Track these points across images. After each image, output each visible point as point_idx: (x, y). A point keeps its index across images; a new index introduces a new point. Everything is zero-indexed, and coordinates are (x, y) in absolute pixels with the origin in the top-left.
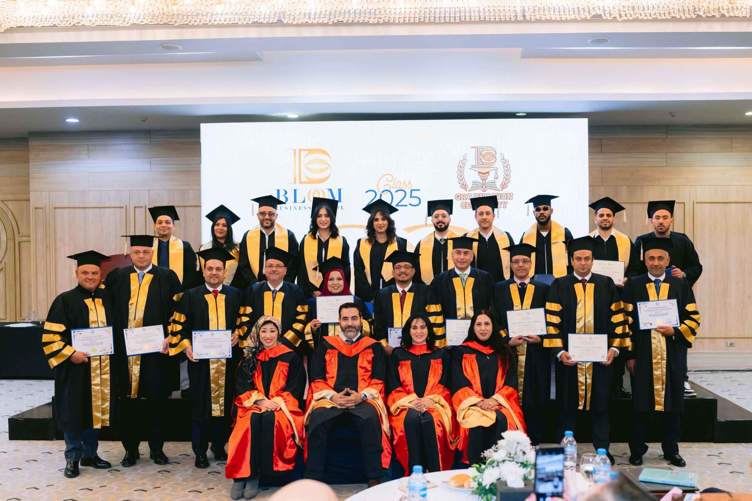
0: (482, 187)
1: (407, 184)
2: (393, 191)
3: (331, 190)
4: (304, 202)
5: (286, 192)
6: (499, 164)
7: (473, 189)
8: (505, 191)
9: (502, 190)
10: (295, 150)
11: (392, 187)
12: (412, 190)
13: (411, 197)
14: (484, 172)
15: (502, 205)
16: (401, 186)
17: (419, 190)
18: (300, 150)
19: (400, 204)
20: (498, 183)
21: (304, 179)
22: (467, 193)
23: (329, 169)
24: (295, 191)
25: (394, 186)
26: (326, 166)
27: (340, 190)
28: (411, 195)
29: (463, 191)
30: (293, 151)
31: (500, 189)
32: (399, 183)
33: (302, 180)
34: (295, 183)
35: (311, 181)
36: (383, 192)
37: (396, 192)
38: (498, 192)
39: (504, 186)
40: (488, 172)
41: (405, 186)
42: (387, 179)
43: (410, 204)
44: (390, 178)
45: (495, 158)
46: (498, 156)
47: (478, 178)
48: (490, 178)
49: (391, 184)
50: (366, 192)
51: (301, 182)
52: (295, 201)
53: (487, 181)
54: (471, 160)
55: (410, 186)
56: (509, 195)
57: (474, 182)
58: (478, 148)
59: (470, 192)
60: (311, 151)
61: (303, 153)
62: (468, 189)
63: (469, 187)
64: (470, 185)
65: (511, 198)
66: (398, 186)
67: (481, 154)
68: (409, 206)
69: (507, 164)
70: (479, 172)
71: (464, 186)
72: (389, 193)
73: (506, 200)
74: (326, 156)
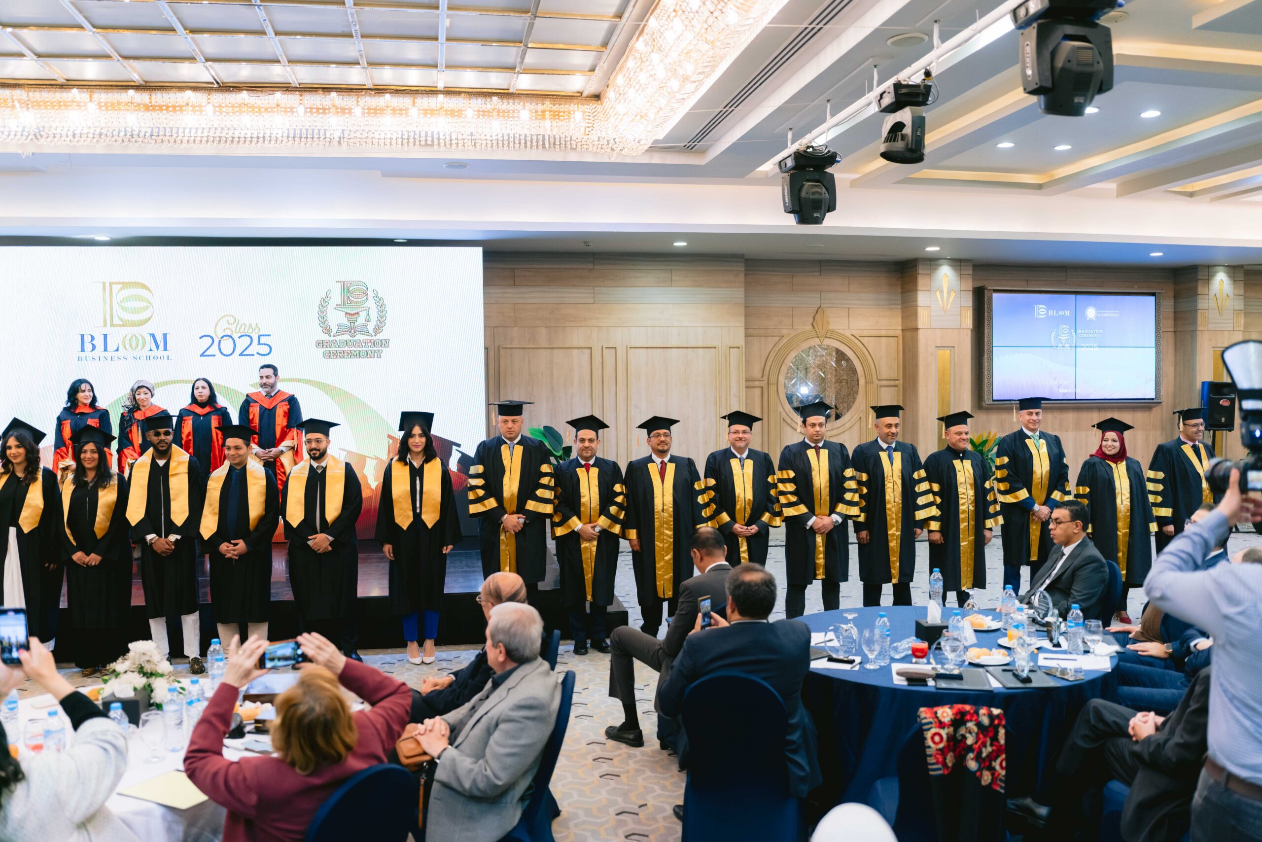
0: (350, 332)
1: (254, 327)
2: (236, 337)
3: (153, 335)
4: (117, 350)
5: (93, 338)
6: (371, 303)
7: (338, 333)
8: (380, 337)
9: (375, 335)
10: (104, 283)
11: (234, 330)
12: (260, 336)
13: (259, 344)
14: (353, 313)
15: (376, 355)
16: (246, 331)
17: (269, 335)
18: (111, 284)
19: (245, 353)
20: (371, 327)
21: (117, 321)
22: (331, 339)
23: (151, 307)
24: (105, 336)
25: (237, 331)
26: (146, 304)
27: (165, 335)
28: (259, 341)
29: (326, 337)
30: (102, 284)
31: (373, 334)
32: (243, 326)
33: (115, 322)
34: (105, 325)
35: (125, 324)
36: (222, 338)
37: (239, 337)
38: (370, 338)
39: (378, 329)
40: (358, 313)
41: (251, 331)
42: (228, 321)
43: (258, 353)
44: (231, 320)
45: (367, 295)
46: (371, 294)
47: (344, 321)
48: (361, 320)
49: (233, 327)
50: (200, 338)
51: (112, 325)
52: (106, 350)
53: (356, 324)
54: (336, 298)
55: (257, 330)
56: (384, 342)
57: (339, 325)
58: (344, 282)
59: (335, 338)
60: (125, 285)
61: (116, 288)
62: (332, 334)
63: (334, 332)
64: (334, 329)
65: (387, 345)
66: (242, 330)
67: (348, 290)
68: (256, 355)
69: (381, 302)
70: (346, 313)
71: (327, 330)
72: (231, 339)
73: (380, 348)
74: (146, 291)
